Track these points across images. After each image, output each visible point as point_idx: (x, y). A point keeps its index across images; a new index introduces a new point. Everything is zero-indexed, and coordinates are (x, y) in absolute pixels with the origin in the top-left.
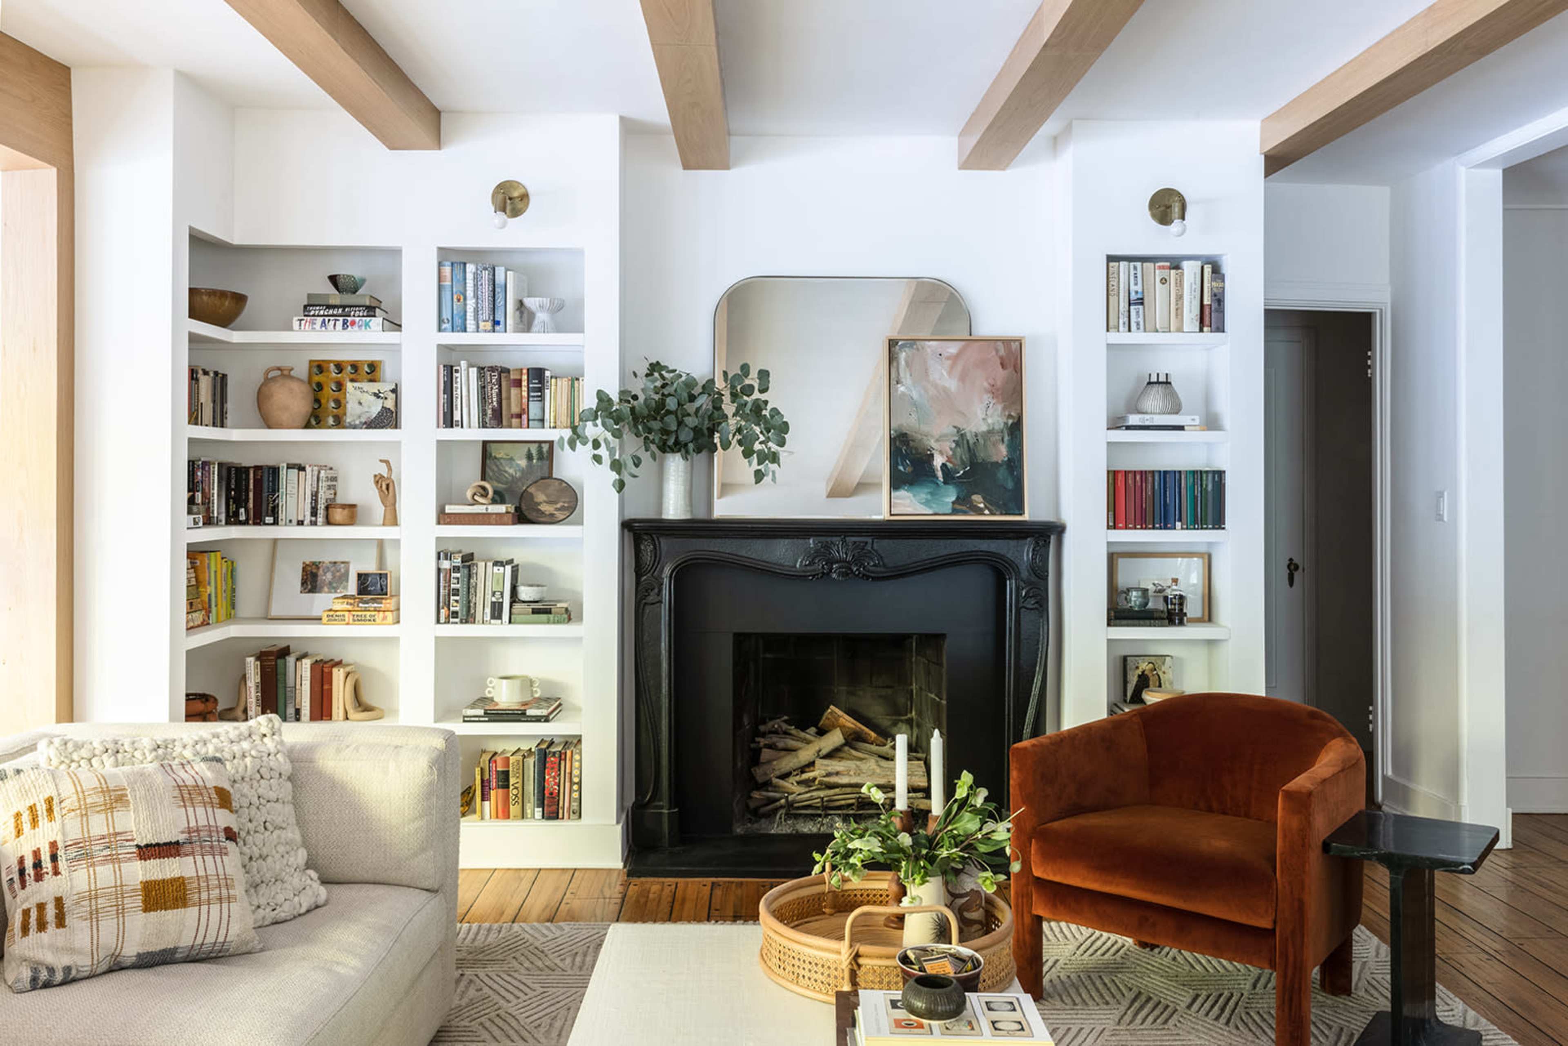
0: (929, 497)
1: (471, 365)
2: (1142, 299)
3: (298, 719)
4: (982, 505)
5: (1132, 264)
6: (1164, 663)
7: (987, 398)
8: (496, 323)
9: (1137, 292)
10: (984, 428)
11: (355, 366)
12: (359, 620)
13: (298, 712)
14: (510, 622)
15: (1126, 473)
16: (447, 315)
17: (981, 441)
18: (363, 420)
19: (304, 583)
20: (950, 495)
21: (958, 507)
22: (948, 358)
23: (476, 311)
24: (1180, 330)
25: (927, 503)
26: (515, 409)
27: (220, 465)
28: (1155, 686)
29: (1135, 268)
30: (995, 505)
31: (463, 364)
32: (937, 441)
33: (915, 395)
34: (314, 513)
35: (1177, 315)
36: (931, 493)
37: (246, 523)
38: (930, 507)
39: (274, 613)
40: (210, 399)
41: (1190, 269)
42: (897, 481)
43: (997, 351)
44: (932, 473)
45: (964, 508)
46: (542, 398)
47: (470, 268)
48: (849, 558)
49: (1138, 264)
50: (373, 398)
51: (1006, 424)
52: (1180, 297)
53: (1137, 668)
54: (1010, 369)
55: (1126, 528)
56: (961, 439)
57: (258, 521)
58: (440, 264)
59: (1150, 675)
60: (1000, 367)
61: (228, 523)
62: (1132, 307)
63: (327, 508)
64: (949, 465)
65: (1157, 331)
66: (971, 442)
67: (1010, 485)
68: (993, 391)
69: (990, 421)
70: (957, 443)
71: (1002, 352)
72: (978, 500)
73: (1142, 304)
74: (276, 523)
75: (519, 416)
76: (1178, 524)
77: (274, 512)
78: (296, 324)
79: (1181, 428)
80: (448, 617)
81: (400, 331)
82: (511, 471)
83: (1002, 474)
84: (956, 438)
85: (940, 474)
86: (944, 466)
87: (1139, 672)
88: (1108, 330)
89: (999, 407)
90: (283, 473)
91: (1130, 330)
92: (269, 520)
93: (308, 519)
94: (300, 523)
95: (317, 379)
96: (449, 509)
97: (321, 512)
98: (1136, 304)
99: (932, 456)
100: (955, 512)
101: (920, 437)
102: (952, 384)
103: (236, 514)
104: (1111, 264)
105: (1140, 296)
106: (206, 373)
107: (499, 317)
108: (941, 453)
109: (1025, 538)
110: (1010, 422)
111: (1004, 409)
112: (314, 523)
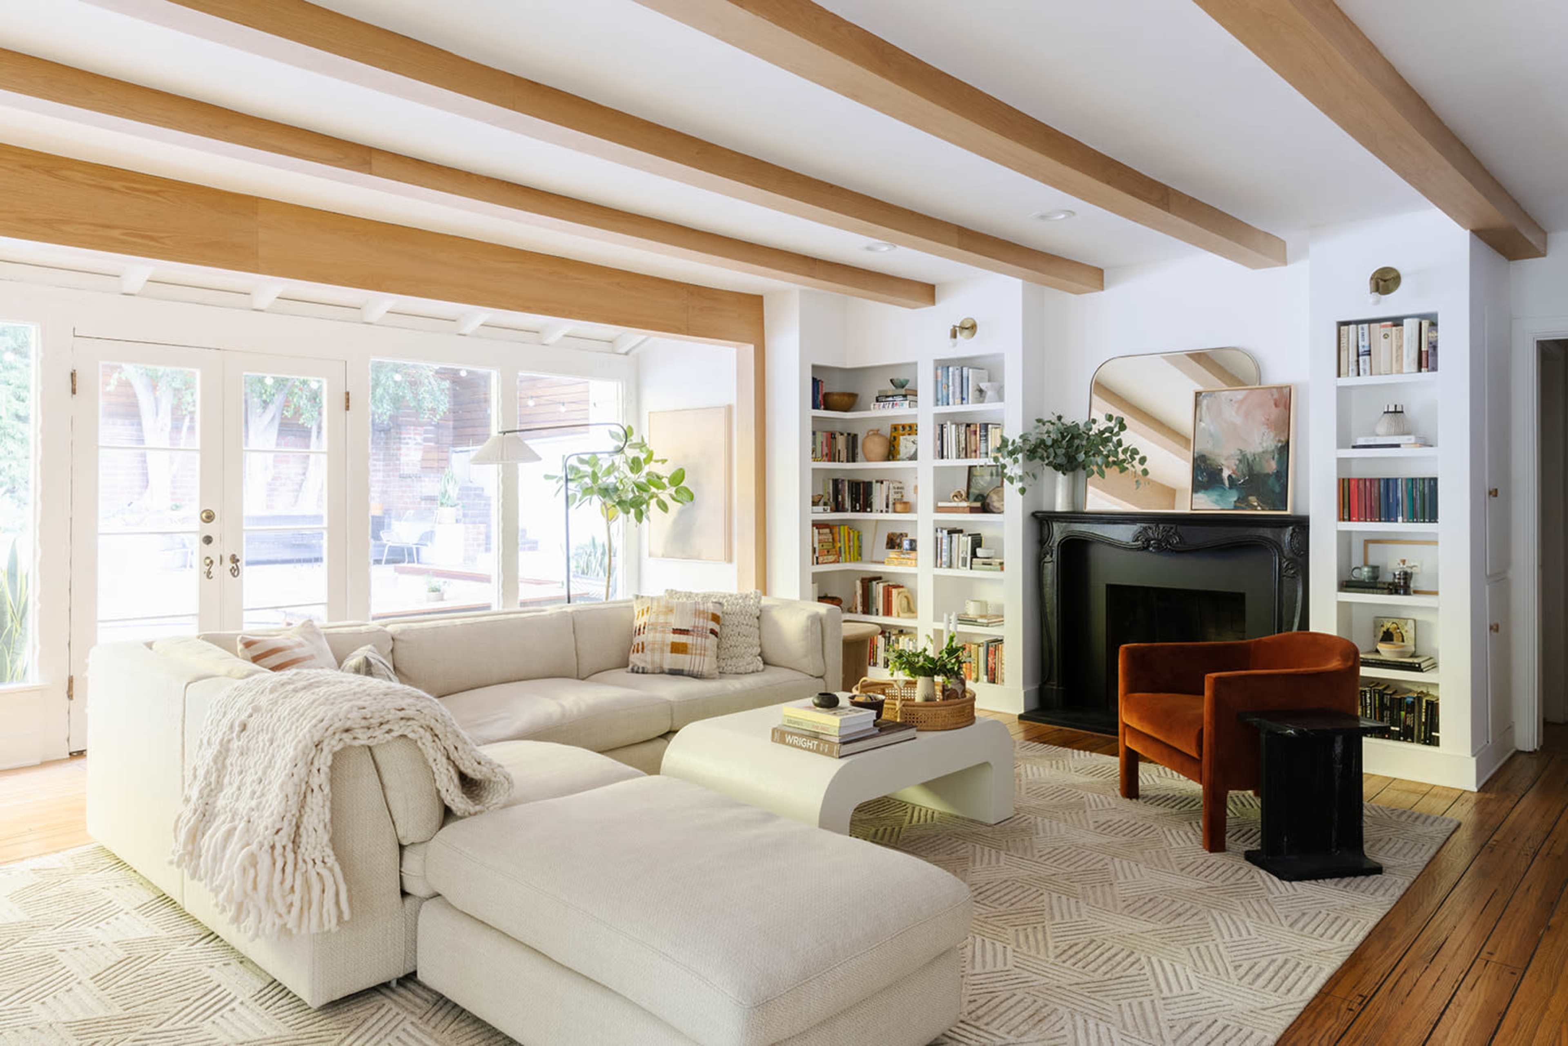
0: (1218, 498)
1: (952, 424)
2: (1370, 351)
3: (877, 614)
4: (1256, 504)
5: (1360, 326)
6: (1406, 624)
7: (1264, 429)
8: (963, 399)
9: (1363, 347)
10: (1260, 450)
11: (904, 427)
12: (901, 564)
13: (877, 610)
14: (971, 568)
15: (1359, 480)
16: (940, 396)
17: (1257, 459)
18: (908, 456)
19: (887, 544)
20: (1233, 497)
21: (1238, 504)
22: (1236, 402)
23: (954, 393)
24: (1400, 372)
25: (1216, 502)
26: (973, 448)
27: (849, 481)
28: (1398, 640)
29: (1363, 329)
30: (1265, 502)
31: (949, 423)
32: (1226, 459)
33: (1212, 428)
34: (887, 506)
35: (1397, 361)
36: (1221, 496)
37: (858, 511)
38: (1219, 505)
39: (875, 559)
40: (844, 447)
41: (1410, 326)
42: (1197, 486)
43: (1272, 395)
44: (1221, 481)
45: (1243, 506)
46: (986, 440)
47: (951, 369)
48: (1160, 537)
49: (1366, 326)
50: (912, 444)
51: (1276, 446)
52: (1400, 347)
53: (1382, 626)
54: (1282, 408)
55: (1359, 520)
56: (1243, 459)
57: (865, 511)
58: (936, 369)
59: (1394, 632)
60: (1274, 406)
61: (852, 511)
62: (1361, 358)
63: (894, 504)
64: (1234, 476)
65: (1380, 374)
66: (1250, 460)
67: (1277, 489)
68: (1269, 424)
69: (1265, 445)
70: (1240, 461)
71: (1276, 396)
72: (1253, 500)
73: (1370, 354)
74: (871, 511)
75: (975, 451)
76: (1400, 519)
77: (870, 506)
78: (872, 406)
79: (1398, 446)
80: (941, 564)
81: (916, 406)
82: (982, 483)
83: (1271, 481)
84: (1240, 457)
85: (1227, 483)
86: (1230, 476)
87: (1384, 629)
88: (1339, 375)
89: (1272, 435)
90: (874, 485)
91: (1359, 374)
92: (869, 510)
93: (884, 509)
94: (882, 511)
95: (894, 434)
96: (940, 504)
97: (891, 506)
98: (1363, 355)
99: (1221, 470)
100: (1236, 508)
101: (1213, 457)
102: (1238, 420)
103: (855, 507)
104: (1342, 328)
105: (1367, 349)
106: (842, 434)
107: (965, 396)
108: (1228, 468)
109: (1287, 526)
110: (1280, 445)
111: (1276, 436)
112: (887, 512)
